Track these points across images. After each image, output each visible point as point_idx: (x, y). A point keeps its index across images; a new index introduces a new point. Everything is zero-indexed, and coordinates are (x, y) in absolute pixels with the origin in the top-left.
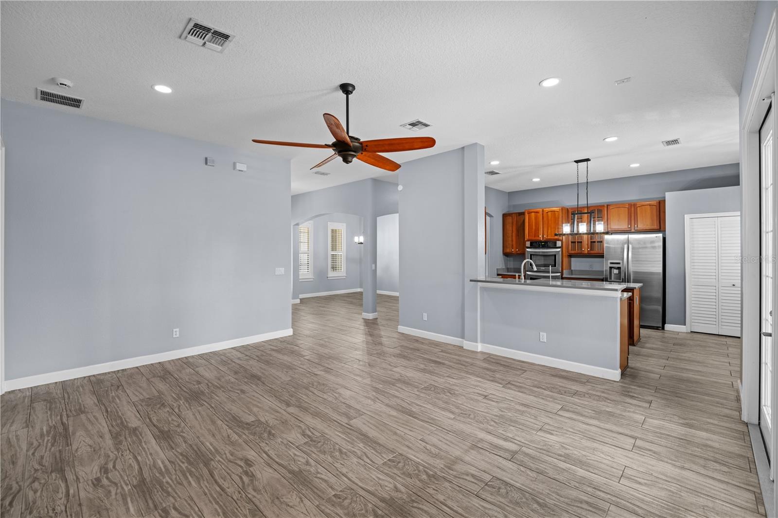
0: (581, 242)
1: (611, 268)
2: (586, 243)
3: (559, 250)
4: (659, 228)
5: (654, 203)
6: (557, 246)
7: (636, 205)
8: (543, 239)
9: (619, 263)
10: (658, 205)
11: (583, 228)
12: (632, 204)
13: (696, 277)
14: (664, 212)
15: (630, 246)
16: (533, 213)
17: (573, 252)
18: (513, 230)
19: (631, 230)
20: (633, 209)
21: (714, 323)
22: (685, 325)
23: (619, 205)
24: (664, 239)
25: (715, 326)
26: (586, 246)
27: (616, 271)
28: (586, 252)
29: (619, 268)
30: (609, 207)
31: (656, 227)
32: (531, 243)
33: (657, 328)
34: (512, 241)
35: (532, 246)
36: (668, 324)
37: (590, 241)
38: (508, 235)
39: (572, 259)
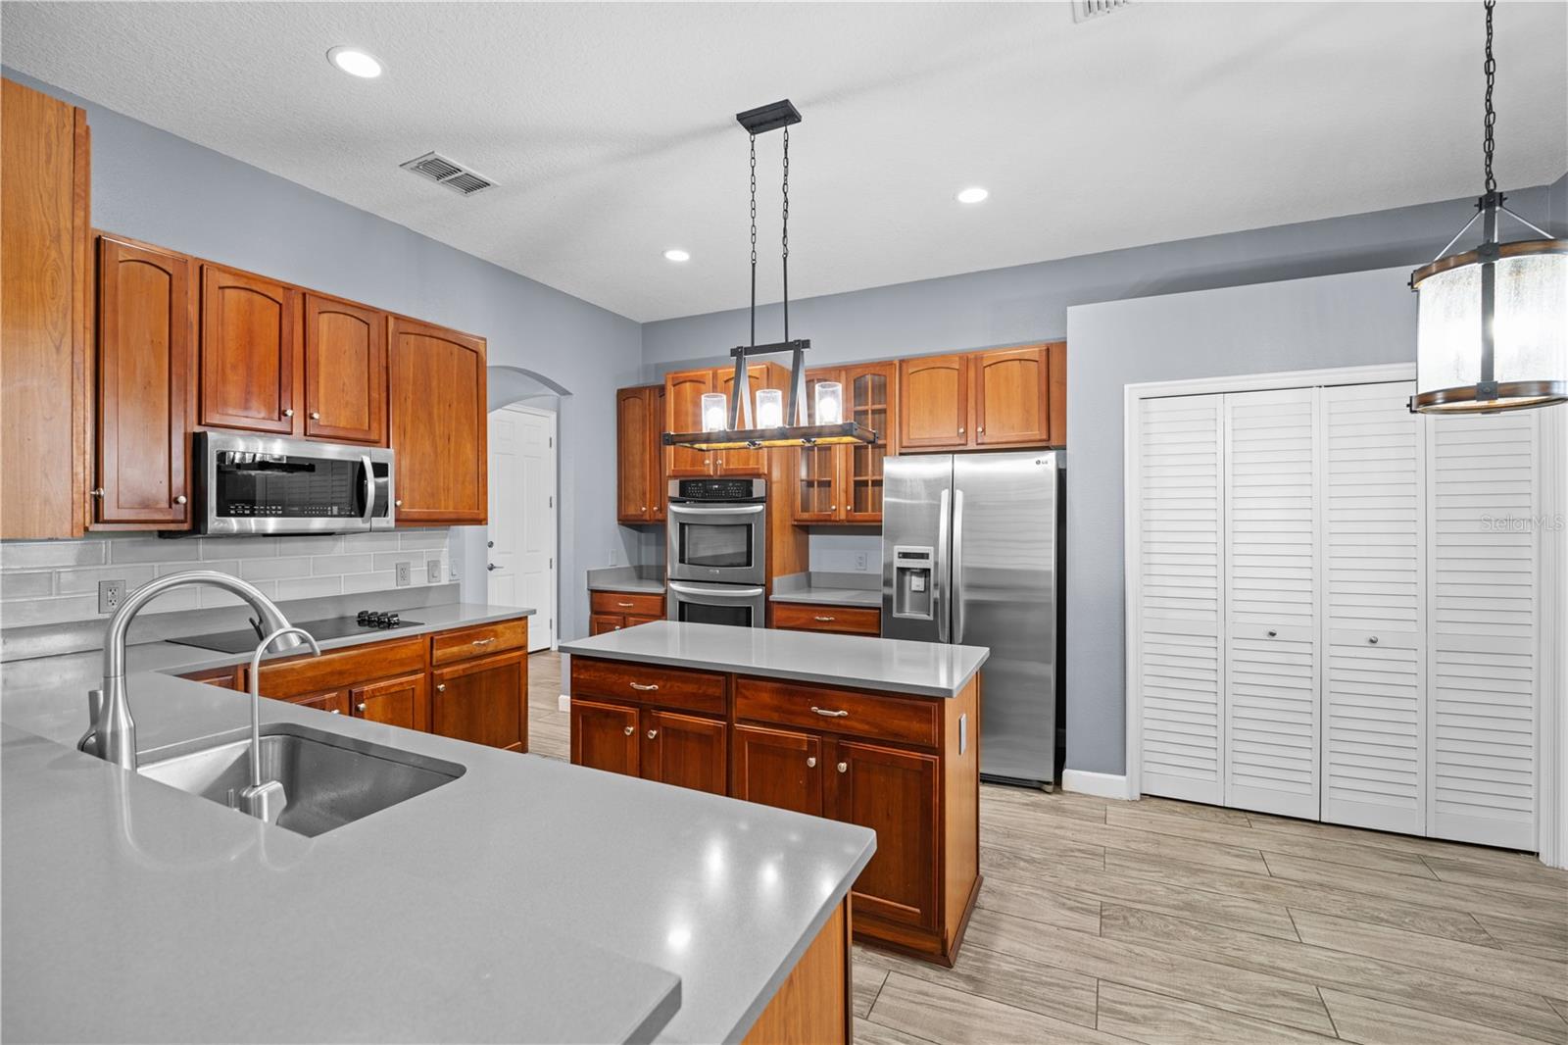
0: (828, 484)
1: (902, 571)
2: (843, 485)
3: (759, 508)
4: (1045, 437)
5: (1033, 352)
6: (755, 495)
7: (982, 358)
8: (715, 470)
9: (923, 556)
10: (1044, 358)
11: (769, 413)
12: (972, 356)
13: (1157, 602)
14: (1063, 384)
15: (959, 495)
16: (688, 384)
17: (806, 516)
18: (644, 443)
19: (966, 444)
20: (972, 374)
21: (1211, 766)
22: (1124, 774)
23: (932, 363)
24: (1062, 476)
25: (1211, 776)
26: (843, 499)
27: (917, 583)
28: (843, 516)
29: (925, 572)
30: (904, 366)
31: (1036, 433)
32: (681, 482)
33: (1038, 787)
34: (643, 478)
35: (686, 495)
36: (1070, 768)
37: (852, 479)
38: (631, 458)
39: (812, 538)
